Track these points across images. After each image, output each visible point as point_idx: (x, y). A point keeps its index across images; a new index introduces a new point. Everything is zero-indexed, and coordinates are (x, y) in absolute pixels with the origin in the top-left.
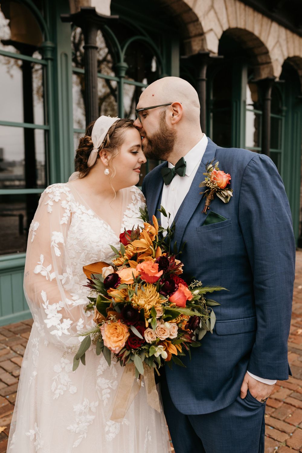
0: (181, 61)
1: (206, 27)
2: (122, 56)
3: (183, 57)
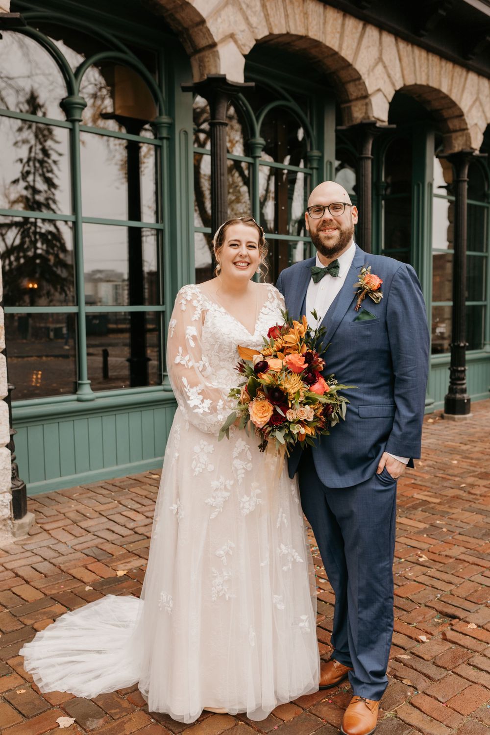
0: (337, 132)
1: (371, 86)
2: (258, 128)
3: (339, 128)
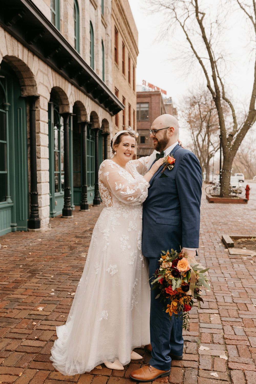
1: (87, 112)
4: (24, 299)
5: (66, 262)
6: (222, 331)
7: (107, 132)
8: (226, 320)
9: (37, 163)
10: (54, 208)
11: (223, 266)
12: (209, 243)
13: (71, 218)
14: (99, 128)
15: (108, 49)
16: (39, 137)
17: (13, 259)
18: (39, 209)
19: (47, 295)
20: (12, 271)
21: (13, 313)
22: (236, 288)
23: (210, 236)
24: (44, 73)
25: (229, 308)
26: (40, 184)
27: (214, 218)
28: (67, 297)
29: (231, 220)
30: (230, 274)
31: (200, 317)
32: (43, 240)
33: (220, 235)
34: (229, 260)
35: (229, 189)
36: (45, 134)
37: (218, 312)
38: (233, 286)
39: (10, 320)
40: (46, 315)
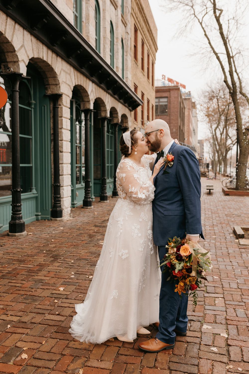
4: (47, 280)
5: (85, 249)
6: (225, 313)
7: (126, 126)
8: (229, 304)
9: (60, 157)
10: (75, 199)
11: (232, 255)
12: (221, 234)
13: (91, 208)
14: (119, 123)
15: (127, 47)
16: (62, 132)
17: (38, 245)
18: (61, 199)
19: (67, 277)
20: (37, 256)
21: (37, 292)
22: (243, 275)
23: (222, 227)
24: (66, 73)
25: (234, 293)
26: (62, 176)
27: (228, 210)
28: (85, 279)
29: (245, 212)
30: (237, 262)
31: (206, 300)
32: (65, 228)
33: (232, 227)
34: (238, 249)
35: (245, 182)
36: (67, 130)
37: (222, 296)
38: (240, 273)
39: (35, 298)
40: (66, 295)
